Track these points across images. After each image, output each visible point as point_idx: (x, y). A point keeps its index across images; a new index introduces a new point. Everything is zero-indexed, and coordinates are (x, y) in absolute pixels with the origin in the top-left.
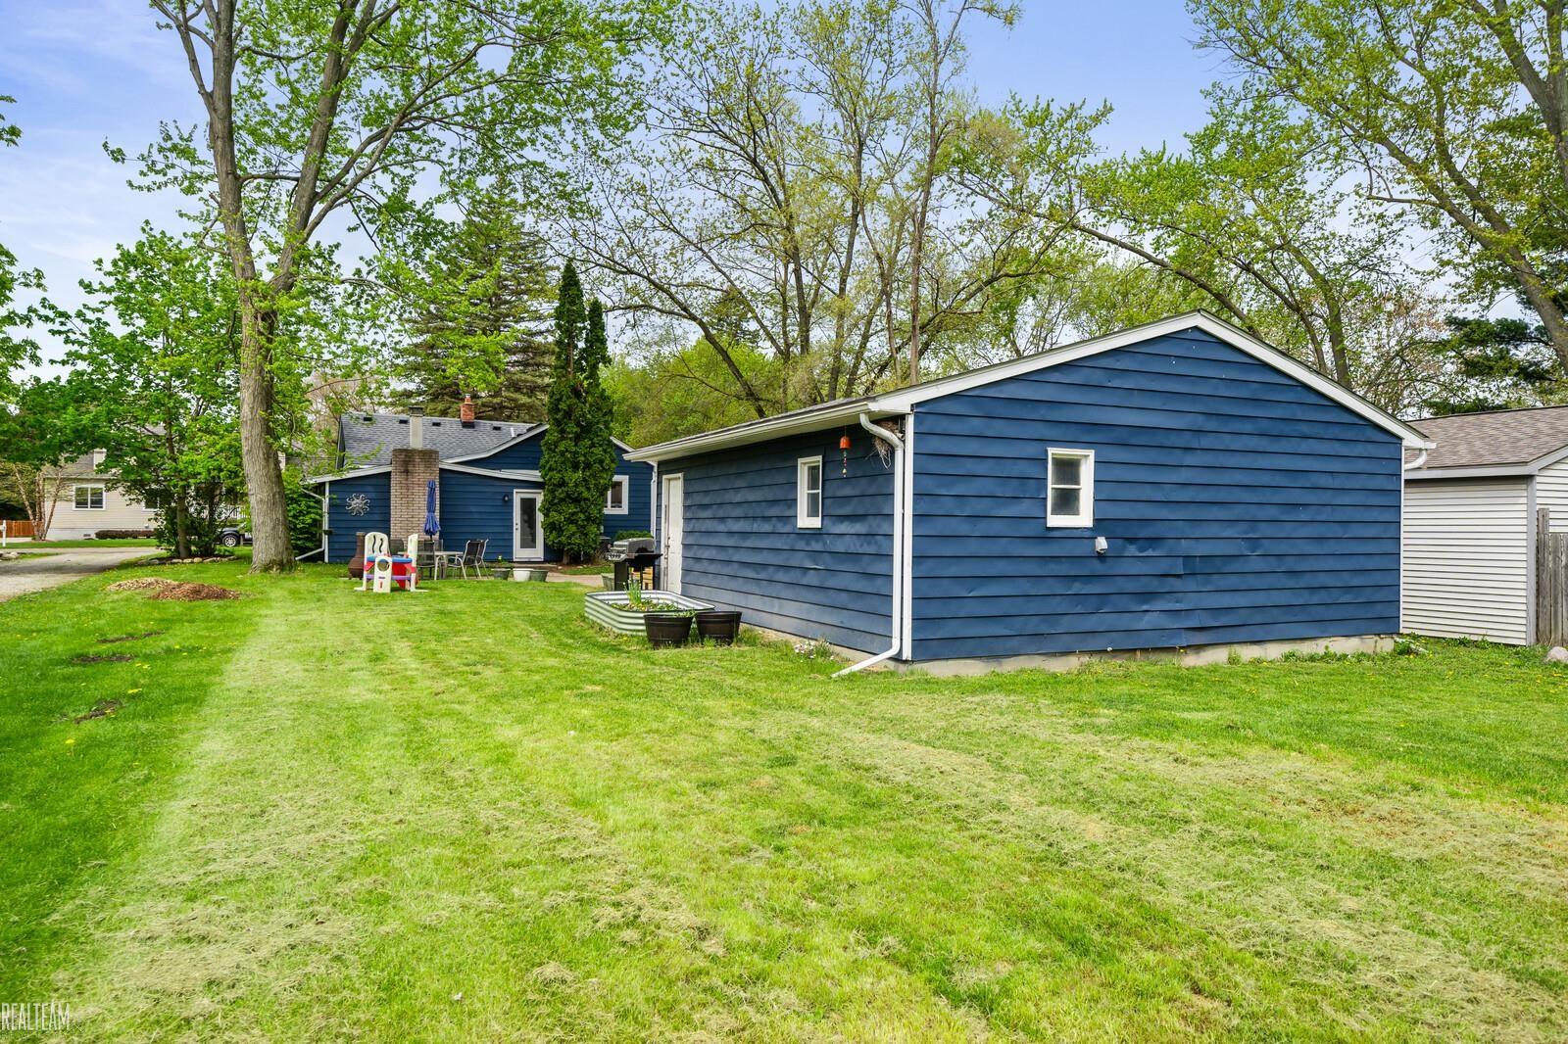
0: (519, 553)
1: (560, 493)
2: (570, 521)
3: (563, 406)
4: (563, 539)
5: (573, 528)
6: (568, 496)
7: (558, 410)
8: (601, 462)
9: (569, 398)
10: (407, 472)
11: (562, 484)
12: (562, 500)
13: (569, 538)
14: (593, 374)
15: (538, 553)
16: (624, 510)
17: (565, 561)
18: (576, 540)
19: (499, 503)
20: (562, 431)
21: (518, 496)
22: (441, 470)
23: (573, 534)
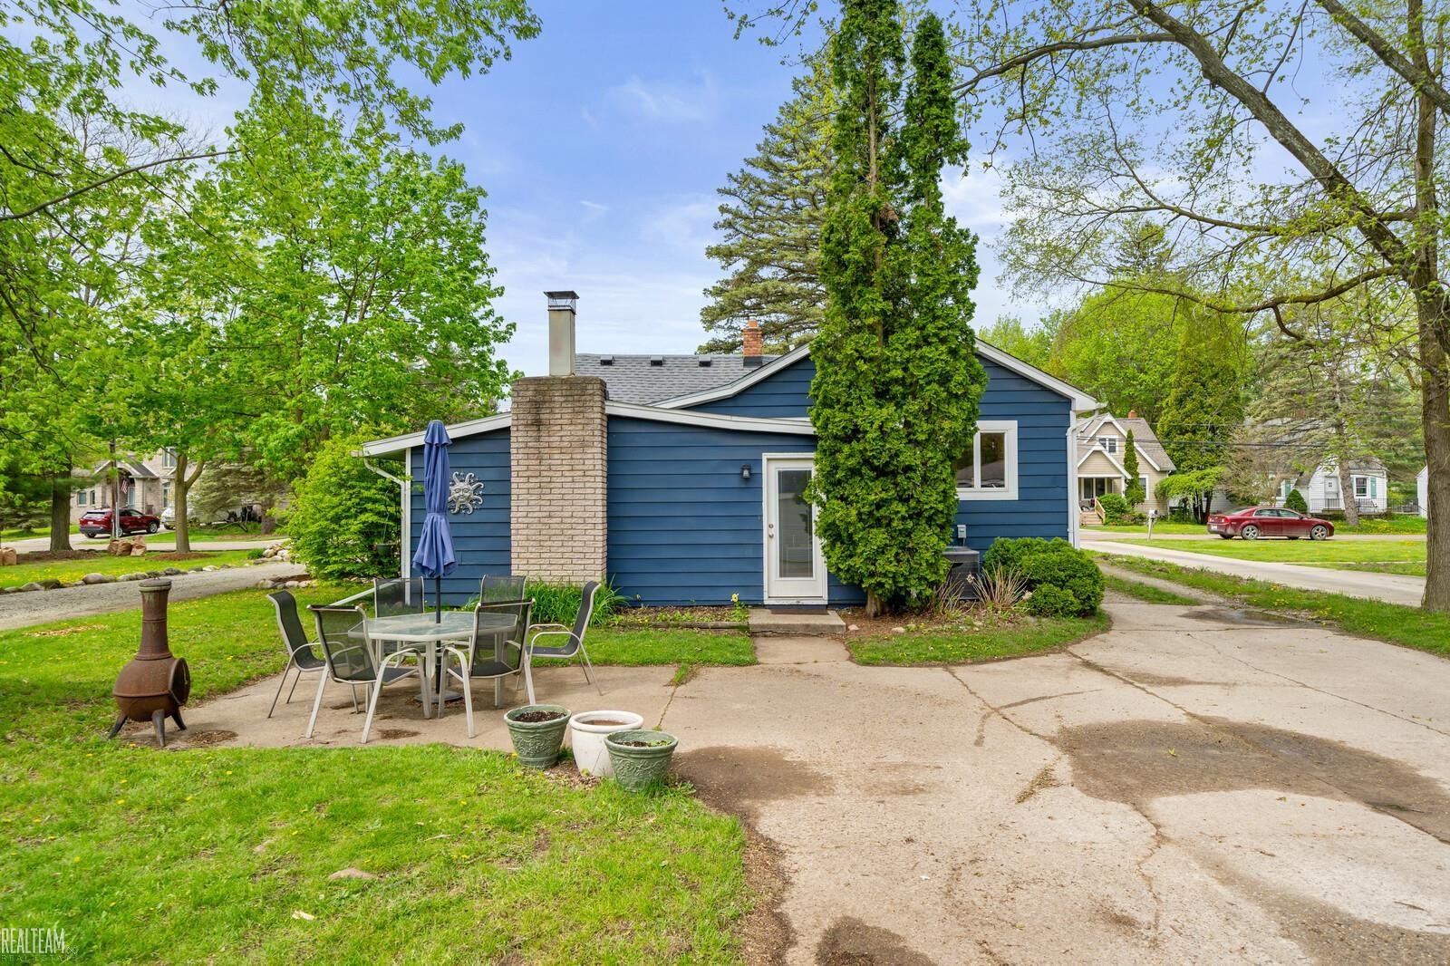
0: (778, 587)
1: (847, 456)
2: (873, 519)
3: (854, 255)
4: (857, 562)
5: (879, 537)
6: (867, 462)
7: (843, 265)
8: (945, 379)
9: (866, 232)
10: (538, 423)
11: (855, 434)
12: (854, 472)
13: (872, 560)
14: (926, 192)
15: (815, 587)
16: (1010, 491)
17: (871, 608)
18: (886, 565)
19: (735, 482)
20: (853, 314)
21: (772, 467)
22: (612, 419)
23: (882, 550)
